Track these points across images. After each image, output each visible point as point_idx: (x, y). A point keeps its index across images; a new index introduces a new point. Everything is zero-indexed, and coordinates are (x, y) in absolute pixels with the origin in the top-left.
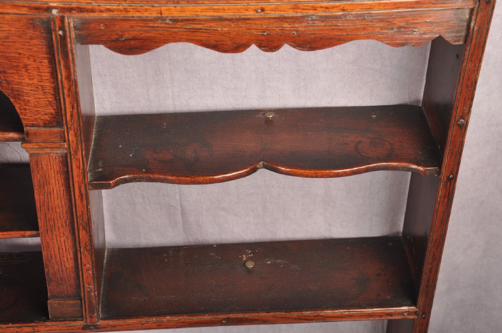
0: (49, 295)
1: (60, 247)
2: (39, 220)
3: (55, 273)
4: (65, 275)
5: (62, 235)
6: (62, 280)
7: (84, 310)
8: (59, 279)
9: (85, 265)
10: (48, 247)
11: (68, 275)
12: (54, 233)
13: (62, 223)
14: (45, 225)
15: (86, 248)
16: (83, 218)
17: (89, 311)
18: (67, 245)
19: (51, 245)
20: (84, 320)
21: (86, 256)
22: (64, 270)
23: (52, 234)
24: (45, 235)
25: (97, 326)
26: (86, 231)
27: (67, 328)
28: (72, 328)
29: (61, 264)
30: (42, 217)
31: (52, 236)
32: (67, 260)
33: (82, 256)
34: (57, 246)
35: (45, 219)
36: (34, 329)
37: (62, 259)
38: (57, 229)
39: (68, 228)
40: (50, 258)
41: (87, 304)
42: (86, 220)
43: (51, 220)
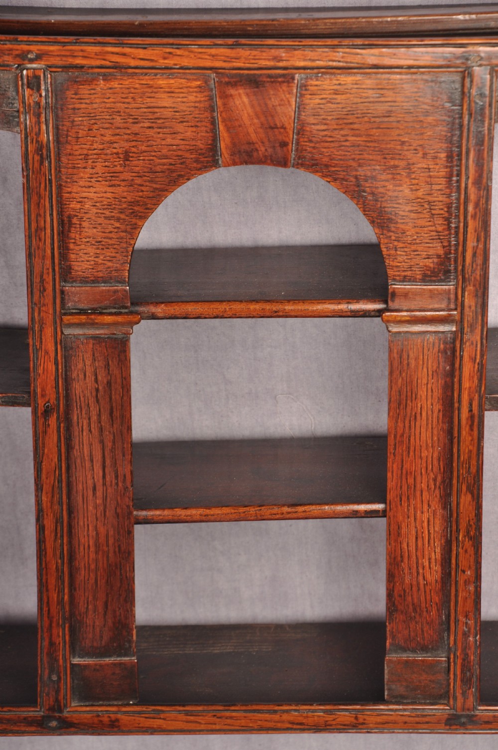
0: (388, 644)
1: (419, 533)
2: (389, 475)
3: (404, 591)
4: (423, 599)
5: (426, 507)
6: (415, 610)
7: (452, 676)
8: (411, 607)
9: (464, 572)
10: (399, 534)
11: (428, 598)
12: (413, 502)
13: (428, 481)
14: (399, 485)
15: (468, 532)
16: (469, 467)
17: (462, 680)
18: (432, 531)
19: (404, 530)
20: (452, 702)
21: (466, 551)
22: (422, 586)
23: (409, 505)
24: (397, 507)
25: (475, 719)
26: (473, 496)
27: (417, 719)
28: (426, 719)
29: (418, 573)
30: (395, 466)
31: (408, 510)
32: (430, 563)
33: (460, 550)
34: (414, 532)
35: (399, 472)
36: (356, 718)
37: (420, 561)
38: (418, 493)
39: (437, 492)
40: (399, 558)
41: (459, 662)
42: (473, 470)
43: (411, 473)
